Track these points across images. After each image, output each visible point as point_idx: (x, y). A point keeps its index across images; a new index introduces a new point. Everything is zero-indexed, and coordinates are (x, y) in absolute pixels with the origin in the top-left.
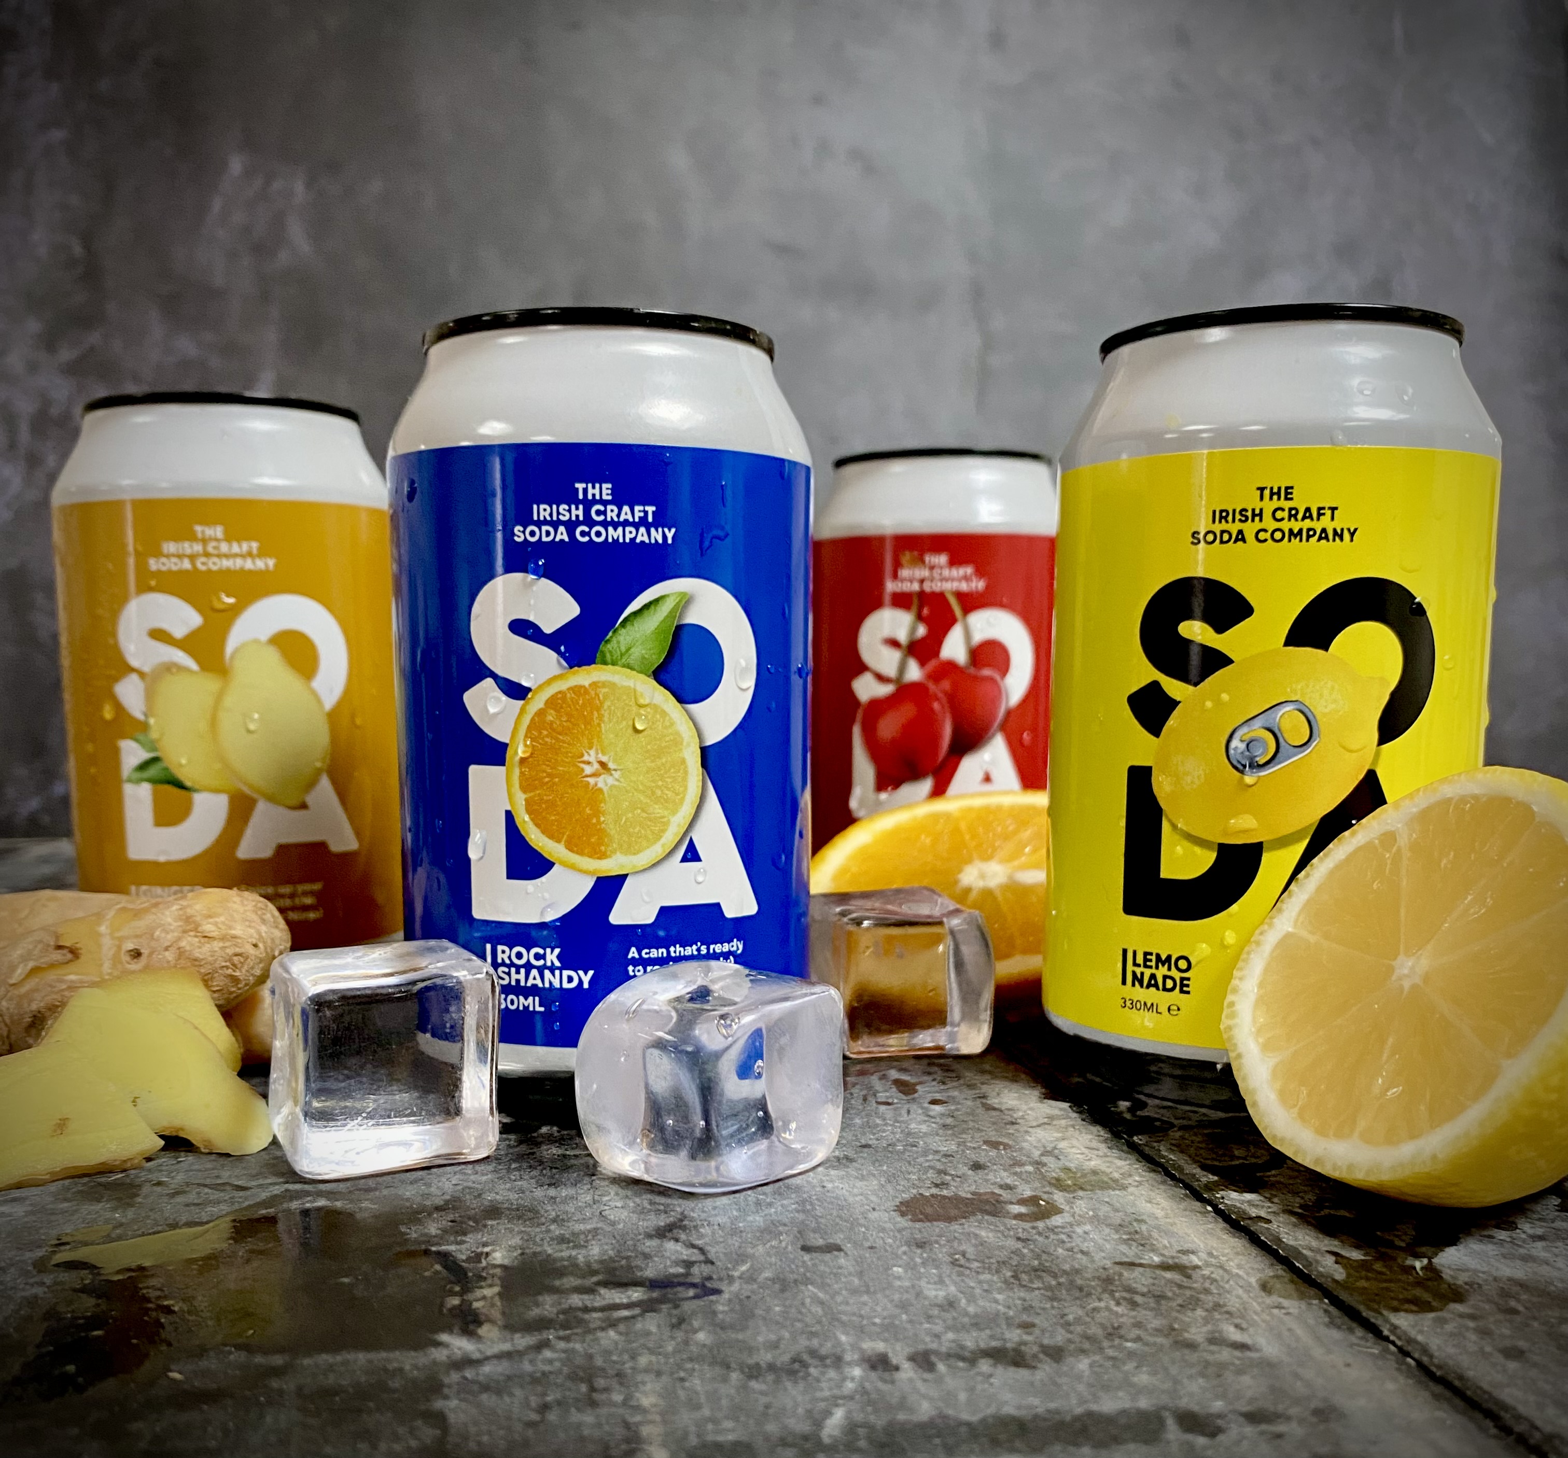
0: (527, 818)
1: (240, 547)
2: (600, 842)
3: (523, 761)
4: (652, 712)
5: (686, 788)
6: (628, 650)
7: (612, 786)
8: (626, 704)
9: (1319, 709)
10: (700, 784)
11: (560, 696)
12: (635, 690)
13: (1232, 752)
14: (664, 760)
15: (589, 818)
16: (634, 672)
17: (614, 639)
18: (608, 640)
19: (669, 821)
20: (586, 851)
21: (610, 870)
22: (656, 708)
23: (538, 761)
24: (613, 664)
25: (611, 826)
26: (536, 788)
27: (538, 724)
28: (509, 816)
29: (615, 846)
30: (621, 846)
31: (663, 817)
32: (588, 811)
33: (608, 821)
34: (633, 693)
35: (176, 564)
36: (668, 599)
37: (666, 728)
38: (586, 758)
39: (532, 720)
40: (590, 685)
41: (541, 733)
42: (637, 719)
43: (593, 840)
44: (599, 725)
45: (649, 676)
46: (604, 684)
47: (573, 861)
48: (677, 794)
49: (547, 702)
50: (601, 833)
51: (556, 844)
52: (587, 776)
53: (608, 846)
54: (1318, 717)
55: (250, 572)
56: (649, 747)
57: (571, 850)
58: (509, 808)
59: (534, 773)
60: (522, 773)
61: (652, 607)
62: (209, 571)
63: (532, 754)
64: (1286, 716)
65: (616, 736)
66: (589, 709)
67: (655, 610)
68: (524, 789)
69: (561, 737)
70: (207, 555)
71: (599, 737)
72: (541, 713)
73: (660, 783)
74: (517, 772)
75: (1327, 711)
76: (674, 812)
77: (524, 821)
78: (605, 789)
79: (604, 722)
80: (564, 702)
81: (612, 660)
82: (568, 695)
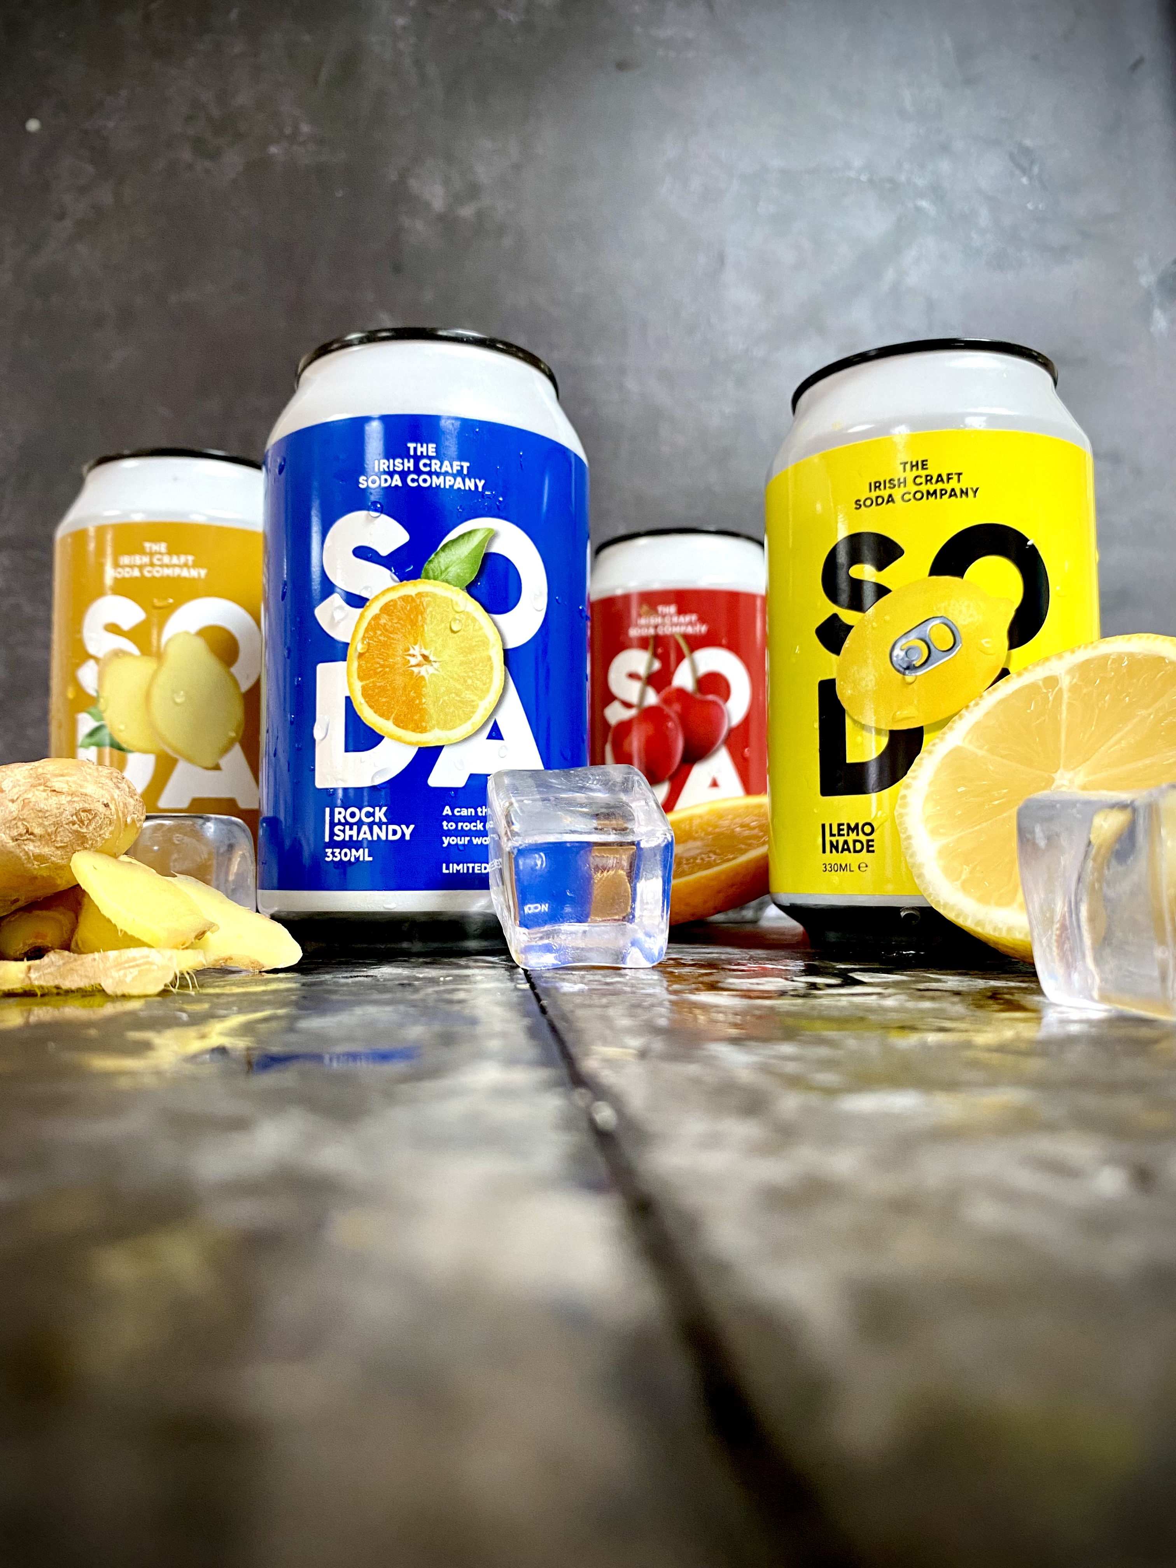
0: (363, 701)
1: (179, 559)
2: (422, 719)
3: (361, 655)
4: (464, 617)
5: (491, 679)
6: (446, 569)
7: (433, 674)
8: (444, 611)
9: (960, 622)
10: (503, 678)
11: (392, 603)
12: (452, 601)
13: (894, 659)
14: (474, 657)
15: (413, 700)
16: (451, 586)
17: (436, 561)
18: (431, 561)
19: (478, 705)
20: (410, 726)
21: (428, 742)
22: (468, 615)
23: (373, 655)
24: (435, 579)
25: (431, 706)
26: (371, 677)
27: (374, 625)
28: (348, 700)
29: (433, 722)
30: (438, 724)
31: (473, 701)
32: (412, 694)
33: (428, 702)
34: (450, 603)
35: (128, 572)
36: (478, 532)
37: (475, 630)
38: (412, 652)
39: (369, 623)
40: (416, 595)
41: (376, 633)
42: (452, 623)
43: (416, 718)
44: (422, 626)
45: (463, 590)
46: (427, 594)
47: (399, 735)
48: (484, 684)
49: (381, 609)
50: (422, 711)
51: (386, 721)
52: (412, 666)
53: (428, 722)
54: (959, 629)
55: (185, 579)
56: (462, 645)
57: (398, 726)
58: (348, 695)
59: (369, 665)
60: (360, 666)
61: (466, 538)
62: (154, 578)
63: (368, 650)
64: (934, 629)
65: (437, 635)
66: (415, 613)
67: (468, 540)
68: (361, 678)
69: (392, 636)
70: (152, 565)
71: (422, 636)
72: (376, 618)
73: (471, 674)
74: (355, 664)
75: (966, 623)
76: (481, 698)
77: (361, 704)
78: (427, 677)
79: (426, 624)
80: (395, 608)
81: (434, 576)
82: (399, 603)
